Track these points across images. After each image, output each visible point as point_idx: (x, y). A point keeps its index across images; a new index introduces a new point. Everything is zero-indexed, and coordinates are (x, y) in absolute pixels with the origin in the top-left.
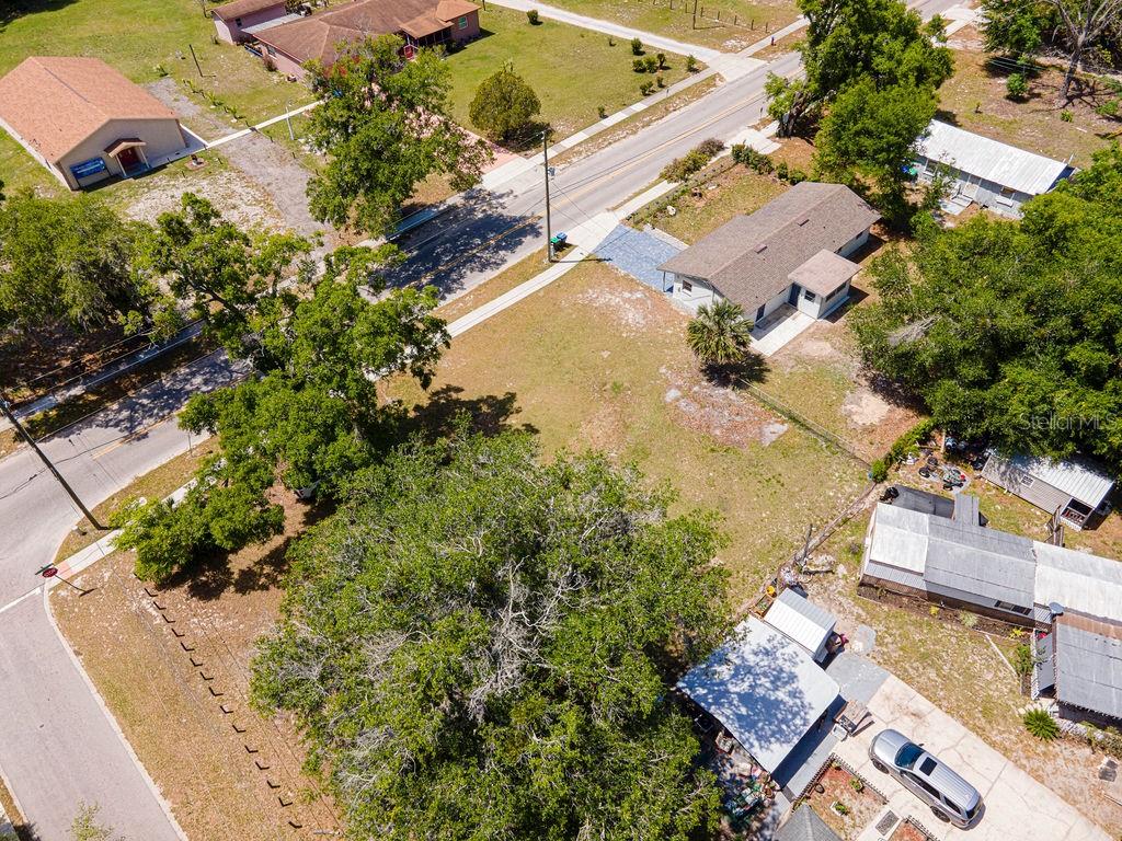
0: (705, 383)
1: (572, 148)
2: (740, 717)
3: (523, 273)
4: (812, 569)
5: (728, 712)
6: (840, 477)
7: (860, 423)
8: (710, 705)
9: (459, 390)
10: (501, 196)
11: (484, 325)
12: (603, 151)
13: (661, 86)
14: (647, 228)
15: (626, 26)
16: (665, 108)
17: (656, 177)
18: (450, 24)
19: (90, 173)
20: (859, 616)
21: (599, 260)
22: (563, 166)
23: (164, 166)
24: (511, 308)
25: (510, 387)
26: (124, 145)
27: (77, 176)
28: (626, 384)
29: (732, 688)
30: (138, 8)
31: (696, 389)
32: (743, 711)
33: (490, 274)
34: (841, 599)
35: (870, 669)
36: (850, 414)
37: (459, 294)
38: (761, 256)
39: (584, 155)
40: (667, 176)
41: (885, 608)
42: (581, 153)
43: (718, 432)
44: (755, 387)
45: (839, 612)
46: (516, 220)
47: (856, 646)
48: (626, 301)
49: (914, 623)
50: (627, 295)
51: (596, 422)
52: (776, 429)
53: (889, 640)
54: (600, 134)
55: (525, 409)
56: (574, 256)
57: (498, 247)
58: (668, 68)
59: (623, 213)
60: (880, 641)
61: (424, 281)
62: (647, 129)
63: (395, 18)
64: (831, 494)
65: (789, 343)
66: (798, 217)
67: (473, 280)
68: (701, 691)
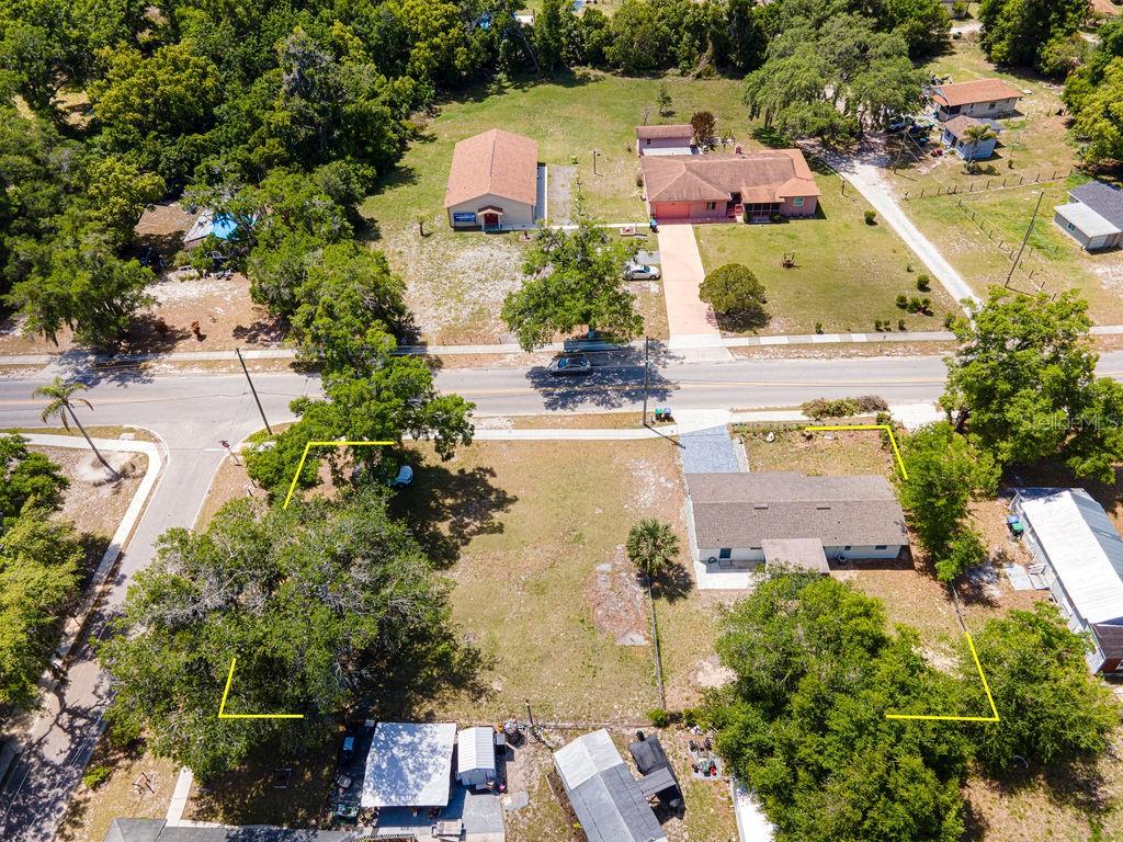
0: (633, 575)
1: (763, 346)
2: (378, 767)
3: (617, 423)
4: (543, 738)
5: (376, 758)
6: (636, 702)
7: (699, 680)
8: (375, 746)
9: (493, 475)
10: (671, 358)
11: (554, 443)
12: (787, 360)
13: (902, 328)
14: (737, 440)
15: (946, 257)
16: (879, 349)
17: (799, 404)
18: (783, 200)
19: (463, 220)
20: (533, 787)
21: (676, 444)
22: (741, 357)
23: (508, 232)
24: (582, 442)
25: (521, 493)
26: (489, 211)
27: (456, 220)
28: (586, 540)
29: (395, 751)
30: (615, 104)
31: (624, 574)
32: (384, 766)
33: (602, 410)
34: (536, 769)
35: (497, 818)
36: (701, 668)
37: (568, 412)
38: (755, 513)
39: (768, 356)
40: (806, 409)
41: (553, 797)
42: (767, 352)
43: (600, 613)
44: (663, 601)
45: (525, 775)
46: (660, 381)
47: (507, 800)
48: (658, 484)
49: (557, 821)
50: (663, 480)
51: (538, 551)
52: (639, 639)
53: (529, 815)
54: (798, 346)
55: (511, 513)
56: (666, 430)
57: (628, 394)
58: (930, 314)
59: (737, 419)
60: (523, 811)
61: (557, 391)
62: (845, 360)
63: (743, 180)
64: (616, 707)
65: (726, 590)
66: (825, 500)
67: (588, 408)
68: (382, 737)
